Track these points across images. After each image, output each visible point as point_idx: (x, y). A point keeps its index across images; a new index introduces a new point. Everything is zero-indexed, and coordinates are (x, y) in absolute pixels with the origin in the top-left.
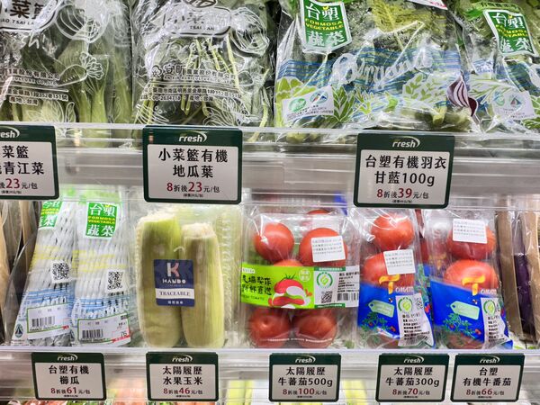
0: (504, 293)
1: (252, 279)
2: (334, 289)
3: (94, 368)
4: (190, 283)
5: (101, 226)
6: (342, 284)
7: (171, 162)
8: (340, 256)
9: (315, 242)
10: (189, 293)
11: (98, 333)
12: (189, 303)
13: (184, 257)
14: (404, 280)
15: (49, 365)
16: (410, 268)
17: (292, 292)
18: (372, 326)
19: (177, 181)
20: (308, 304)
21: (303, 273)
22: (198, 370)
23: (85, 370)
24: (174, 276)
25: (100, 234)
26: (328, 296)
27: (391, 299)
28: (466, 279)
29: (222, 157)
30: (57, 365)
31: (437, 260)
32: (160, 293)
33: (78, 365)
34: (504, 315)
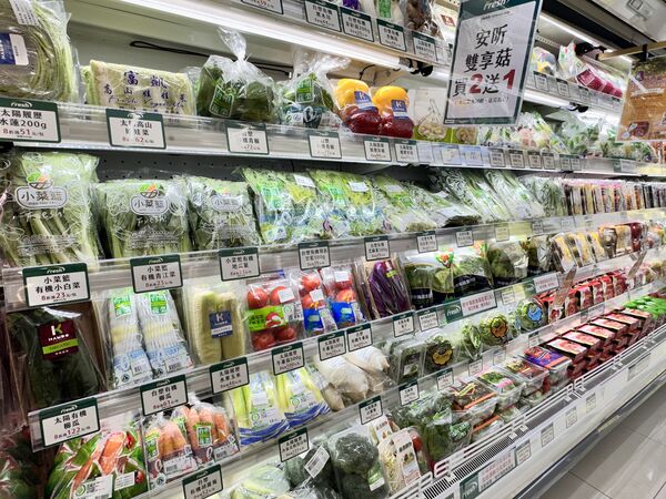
0: (360, 300)
1: (253, 318)
2: (293, 313)
3: (180, 385)
4: (230, 322)
5: (159, 307)
6: (295, 310)
7: (231, 264)
8: (293, 297)
9: (279, 293)
10: (229, 328)
11: (179, 364)
12: (230, 333)
13: (225, 309)
14: (320, 304)
15: (151, 391)
16: (322, 298)
17: (275, 318)
18: (311, 329)
19: (234, 271)
20: (282, 323)
21: (277, 309)
22: (238, 369)
23: (174, 388)
24: (221, 321)
25: (160, 312)
26: (291, 317)
27: (317, 313)
28: (344, 298)
29: (251, 258)
30: (157, 390)
31: (332, 294)
32: (214, 332)
33: (170, 386)
34: (362, 311)
